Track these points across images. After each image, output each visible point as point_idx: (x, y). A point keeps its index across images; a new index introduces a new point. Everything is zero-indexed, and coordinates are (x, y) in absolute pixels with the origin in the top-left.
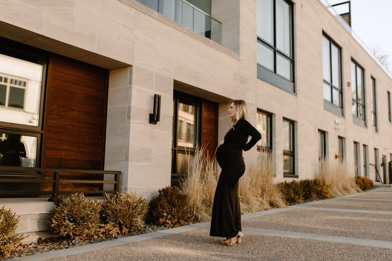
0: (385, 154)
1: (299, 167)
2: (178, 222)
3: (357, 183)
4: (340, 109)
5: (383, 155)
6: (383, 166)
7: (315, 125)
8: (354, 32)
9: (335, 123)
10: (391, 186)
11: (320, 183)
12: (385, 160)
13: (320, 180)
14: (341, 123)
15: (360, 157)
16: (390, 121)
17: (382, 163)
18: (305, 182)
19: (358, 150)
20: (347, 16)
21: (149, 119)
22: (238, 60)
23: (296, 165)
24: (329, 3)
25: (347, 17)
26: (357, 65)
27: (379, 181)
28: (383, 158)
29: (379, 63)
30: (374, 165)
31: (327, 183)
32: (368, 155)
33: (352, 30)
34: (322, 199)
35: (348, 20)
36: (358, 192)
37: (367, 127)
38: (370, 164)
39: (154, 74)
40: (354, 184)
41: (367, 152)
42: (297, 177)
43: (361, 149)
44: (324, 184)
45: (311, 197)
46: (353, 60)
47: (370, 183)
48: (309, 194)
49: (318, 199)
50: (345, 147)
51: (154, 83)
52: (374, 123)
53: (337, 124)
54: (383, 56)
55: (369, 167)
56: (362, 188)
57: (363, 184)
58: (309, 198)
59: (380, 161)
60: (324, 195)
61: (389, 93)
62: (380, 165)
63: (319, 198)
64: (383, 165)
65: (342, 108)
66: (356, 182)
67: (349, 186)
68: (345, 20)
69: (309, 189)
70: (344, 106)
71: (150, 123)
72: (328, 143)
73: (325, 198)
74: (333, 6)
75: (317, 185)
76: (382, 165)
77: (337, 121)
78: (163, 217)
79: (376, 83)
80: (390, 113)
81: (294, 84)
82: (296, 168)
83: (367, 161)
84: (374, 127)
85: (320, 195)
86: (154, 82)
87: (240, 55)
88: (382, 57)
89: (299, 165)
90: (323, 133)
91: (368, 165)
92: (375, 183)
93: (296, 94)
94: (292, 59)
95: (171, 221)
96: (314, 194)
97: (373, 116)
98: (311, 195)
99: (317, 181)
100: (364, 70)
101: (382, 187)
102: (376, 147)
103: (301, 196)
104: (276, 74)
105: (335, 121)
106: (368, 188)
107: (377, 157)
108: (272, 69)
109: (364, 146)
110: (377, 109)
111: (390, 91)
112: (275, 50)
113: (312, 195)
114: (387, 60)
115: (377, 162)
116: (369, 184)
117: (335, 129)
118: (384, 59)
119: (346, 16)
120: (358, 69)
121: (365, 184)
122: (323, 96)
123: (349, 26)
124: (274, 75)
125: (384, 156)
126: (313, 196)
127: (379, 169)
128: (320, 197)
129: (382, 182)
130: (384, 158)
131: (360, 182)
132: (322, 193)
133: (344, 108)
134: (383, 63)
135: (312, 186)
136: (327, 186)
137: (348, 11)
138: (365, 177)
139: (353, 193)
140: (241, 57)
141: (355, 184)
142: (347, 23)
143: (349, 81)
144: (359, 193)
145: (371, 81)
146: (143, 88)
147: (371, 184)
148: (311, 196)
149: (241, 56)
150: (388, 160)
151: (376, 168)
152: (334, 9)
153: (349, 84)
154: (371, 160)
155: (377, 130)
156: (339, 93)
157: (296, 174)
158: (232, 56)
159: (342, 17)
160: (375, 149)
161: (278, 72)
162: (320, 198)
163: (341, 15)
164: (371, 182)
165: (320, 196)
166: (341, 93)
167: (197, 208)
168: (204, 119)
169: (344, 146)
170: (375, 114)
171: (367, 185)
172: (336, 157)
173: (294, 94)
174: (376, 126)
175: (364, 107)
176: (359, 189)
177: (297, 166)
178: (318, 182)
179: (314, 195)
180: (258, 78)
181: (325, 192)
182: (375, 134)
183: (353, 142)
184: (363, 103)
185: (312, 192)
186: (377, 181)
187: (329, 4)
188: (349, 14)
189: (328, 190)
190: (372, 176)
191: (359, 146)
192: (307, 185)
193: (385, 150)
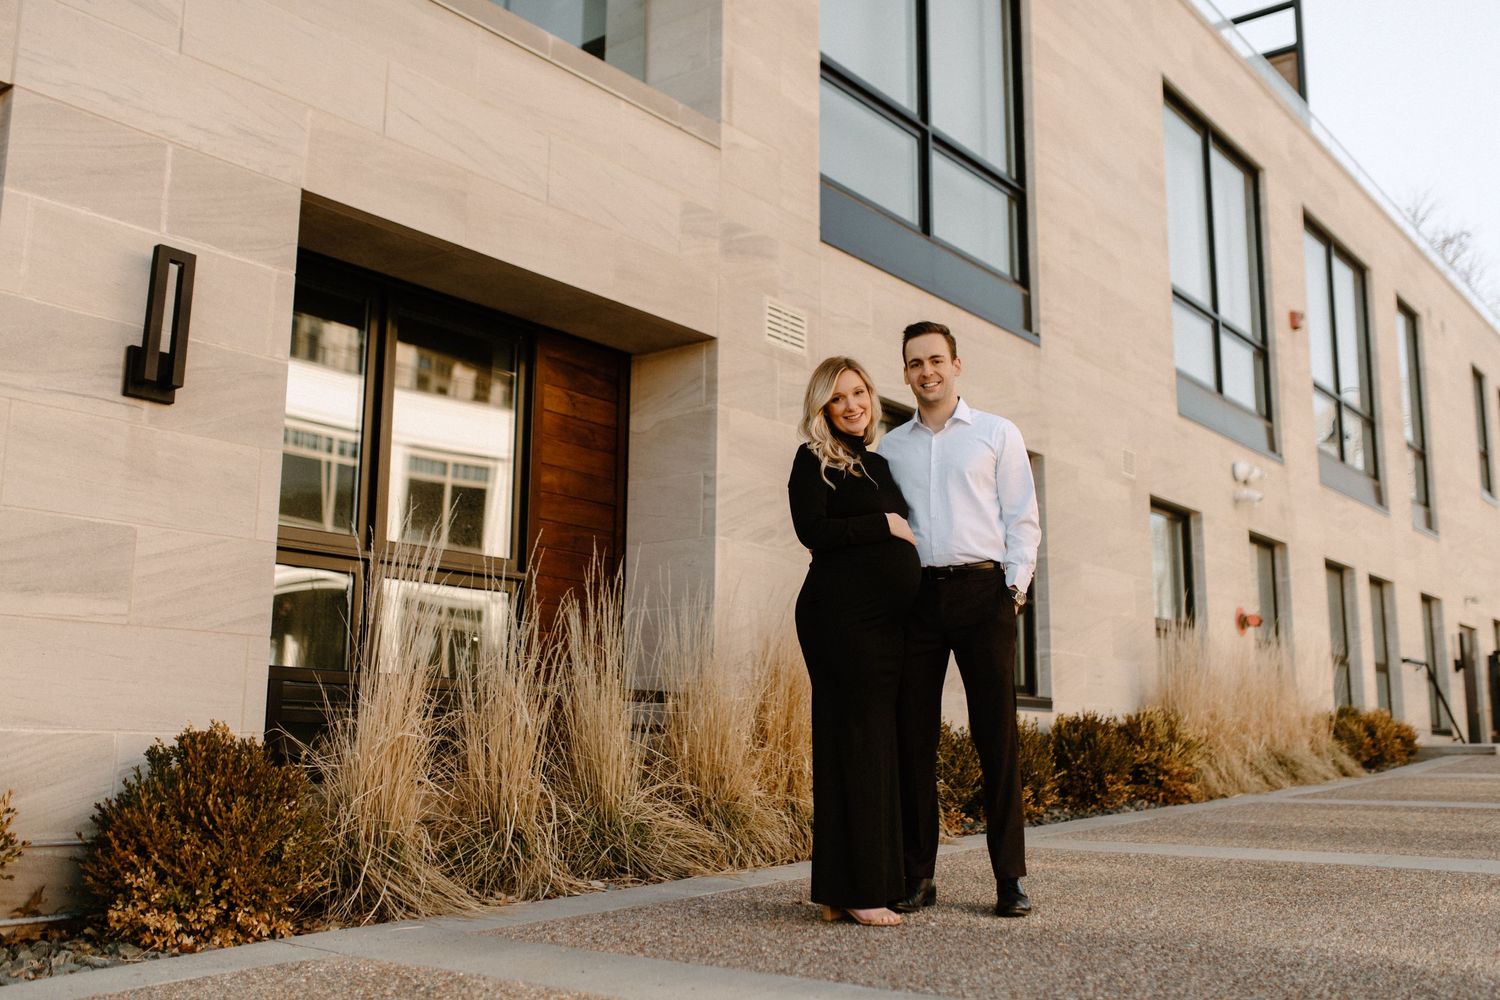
0: (1471, 623)
1: (1052, 658)
2: (225, 920)
3: (1337, 736)
4: (1260, 425)
5: (1462, 626)
6: (1462, 671)
7: (1133, 477)
8: (1317, 120)
9: (1235, 478)
10: (1494, 748)
11: (1153, 733)
12: (1473, 647)
13: (1153, 717)
14: (1261, 478)
15: (1356, 628)
16: (1488, 486)
17: (1458, 657)
18: (1074, 724)
19: (1347, 600)
20: (1291, 60)
21: (120, 372)
22: (716, 147)
23: (1039, 652)
24: (1223, 13)
25: (1289, 65)
26: (1333, 249)
27: (1448, 733)
28: (1461, 636)
29: (1435, 258)
30: (1422, 664)
31: (1189, 731)
32: (1395, 623)
33: (1310, 114)
34: (1166, 803)
35: (1293, 75)
36: (1345, 773)
37: (1387, 508)
38: (1404, 661)
39: (170, 149)
40: (1326, 740)
41: (1387, 611)
42: (1046, 704)
43: (1363, 594)
44: (1172, 737)
45: (1106, 792)
46: (1312, 225)
47: (1403, 739)
48: (1094, 783)
49: (1146, 803)
50: (1286, 584)
51: (166, 195)
52: (1418, 494)
53: (1245, 482)
54: (1451, 235)
55: (1399, 675)
56: (1365, 758)
57: (1367, 740)
58: (1095, 801)
59: (1450, 651)
60: (1172, 784)
61: (1478, 377)
62: (1451, 665)
63: (1150, 801)
64: (1464, 663)
65: (1269, 416)
66: (1335, 732)
67: (1302, 751)
68: (1283, 73)
69: (1092, 758)
70: (1278, 410)
71: (126, 393)
72: (1202, 562)
73: (1177, 797)
74: (1237, 21)
75: (1141, 742)
76: (1459, 665)
77: (1242, 469)
78: (126, 892)
79: (1419, 333)
80: (1485, 456)
81: (1026, 292)
82: (1042, 665)
83: (1391, 648)
84: (1421, 510)
85: (1155, 786)
86: (167, 186)
87: (724, 126)
88: (1448, 241)
89: (1052, 651)
90: (1181, 518)
91: (1394, 662)
92: (1424, 739)
93: (1037, 335)
94: (1015, 185)
95: (181, 919)
96: (1118, 780)
97: (1410, 459)
98: (1105, 786)
99: (1140, 723)
100: (1367, 274)
101: (1455, 754)
102: (1429, 592)
103: (1047, 788)
104: (931, 237)
105: (1233, 467)
106: (1393, 759)
107: (1436, 633)
108: (910, 213)
109: (1377, 582)
110: (1427, 437)
111: (1482, 368)
112: (924, 134)
113: (1108, 785)
114: (1468, 254)
115: (1438, 652)
116: (1398, 740)
117: (1237, 501)
118: (1454, 246)
119: (1284, 60)
120: (1338, 265)
121: (1379, 740)
122: (1171, 356)
123: (1298, 96)
124: (921, 240)
125: (1465, 632)
126: (1115, 787)
127: (1446, 684)
128: (1157, 794)
129: (1461, 737)
130: (1467, 634)
131: (1350, 731)
132: (1161, 778)
133: (1275, 418)
134: (1451, 264)
135: (1109, 743)
136: (1185, 745)
137: (1291, 40)
138: (1379, 711)
139: (1319, 779)
140: (727, 134)
141: (1330, 741)
142: (1291, 88)
143: (1297, 308)
144: (1345, 779)
145: (1400, 321)
146: (84, 212)
147: (1407, 740)
148: (1103, 789)
149: (725, 129)
150: (1486, 645)
151: (1432, 677)
152: (1238, 34)
153: (1295, 321)
154: (1410, 639)
155: (1430, 522)
156: (1254, 353)
157: (1040, 693)
158: (679, 125)
159: (1273, 64)
160: (1427, 599)
161: (939, 229)
162: (1154, 798)
163: (1269, 56)
164: (1405, 734)
165: (1155, 790)
166: (1262, 354)
167: (393, 845)
168: (547, 422)
169: (1279, 579)
170: (1422, 454)
171: (1386, 746)
172: (1243, 622)
173: (1027, 334)
174: (1427, 504)
175: (1370, 423)
176: (1349, 763)
177: (1047, 655)
178: (1143, 730)
179: (1123, 787)
180: (823, 240)
181: (1176, 771)
182: (1425, 540)
183: (1322, 565)
184: (1368, 409)
185: (1108, 773)
186: (1437, 730)
187: (1220, 14)
188: (1296, 51)
189: (1190, 765)
190: (1415, 711)
191: (1353, 580)
192: (1084, 739)
193: (1471, 605)
